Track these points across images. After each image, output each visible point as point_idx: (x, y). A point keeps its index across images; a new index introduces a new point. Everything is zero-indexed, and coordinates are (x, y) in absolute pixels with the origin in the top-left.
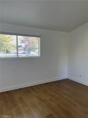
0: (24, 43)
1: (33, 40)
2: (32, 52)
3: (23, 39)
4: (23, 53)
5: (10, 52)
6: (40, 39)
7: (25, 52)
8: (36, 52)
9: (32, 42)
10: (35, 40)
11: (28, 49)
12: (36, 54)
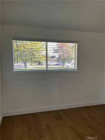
0: (58, 52)
1: (69, 49)
2: (66, 63)
3: (56, 48)
4: (56, 65)
5: (42, 63)
6: (77, 46)
7: (59, 63)
8: (72, 63)
9: (68, 51)
10: (70, 49)
11: (62, 60)
12: (72, 66)
